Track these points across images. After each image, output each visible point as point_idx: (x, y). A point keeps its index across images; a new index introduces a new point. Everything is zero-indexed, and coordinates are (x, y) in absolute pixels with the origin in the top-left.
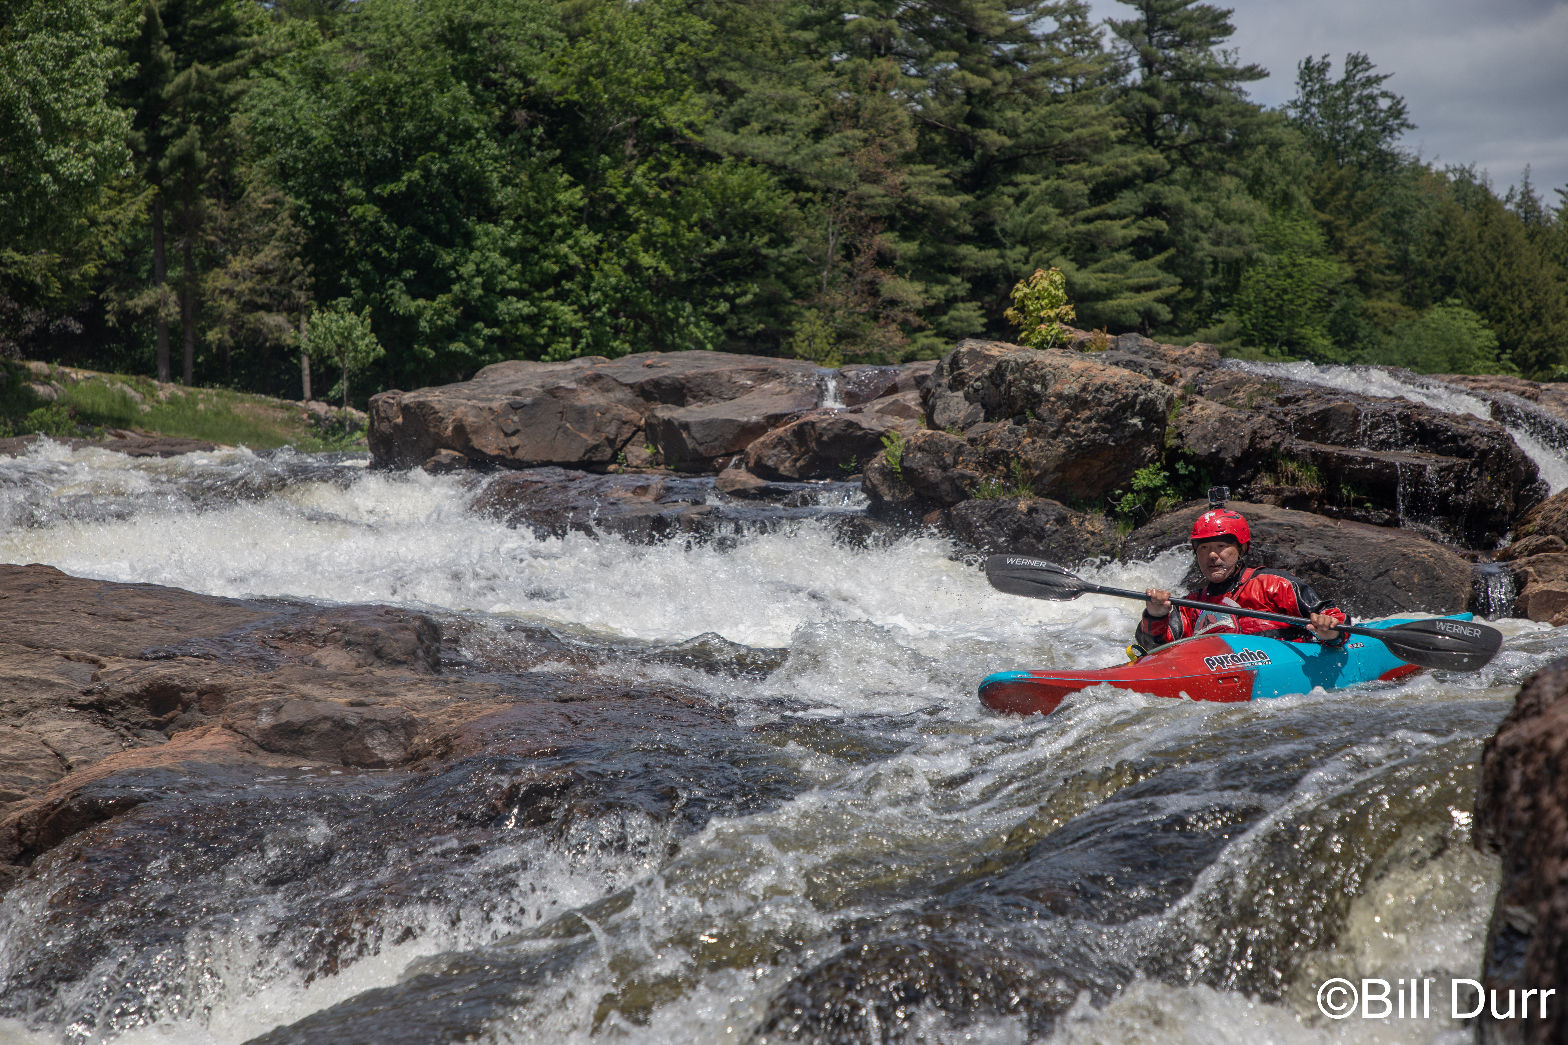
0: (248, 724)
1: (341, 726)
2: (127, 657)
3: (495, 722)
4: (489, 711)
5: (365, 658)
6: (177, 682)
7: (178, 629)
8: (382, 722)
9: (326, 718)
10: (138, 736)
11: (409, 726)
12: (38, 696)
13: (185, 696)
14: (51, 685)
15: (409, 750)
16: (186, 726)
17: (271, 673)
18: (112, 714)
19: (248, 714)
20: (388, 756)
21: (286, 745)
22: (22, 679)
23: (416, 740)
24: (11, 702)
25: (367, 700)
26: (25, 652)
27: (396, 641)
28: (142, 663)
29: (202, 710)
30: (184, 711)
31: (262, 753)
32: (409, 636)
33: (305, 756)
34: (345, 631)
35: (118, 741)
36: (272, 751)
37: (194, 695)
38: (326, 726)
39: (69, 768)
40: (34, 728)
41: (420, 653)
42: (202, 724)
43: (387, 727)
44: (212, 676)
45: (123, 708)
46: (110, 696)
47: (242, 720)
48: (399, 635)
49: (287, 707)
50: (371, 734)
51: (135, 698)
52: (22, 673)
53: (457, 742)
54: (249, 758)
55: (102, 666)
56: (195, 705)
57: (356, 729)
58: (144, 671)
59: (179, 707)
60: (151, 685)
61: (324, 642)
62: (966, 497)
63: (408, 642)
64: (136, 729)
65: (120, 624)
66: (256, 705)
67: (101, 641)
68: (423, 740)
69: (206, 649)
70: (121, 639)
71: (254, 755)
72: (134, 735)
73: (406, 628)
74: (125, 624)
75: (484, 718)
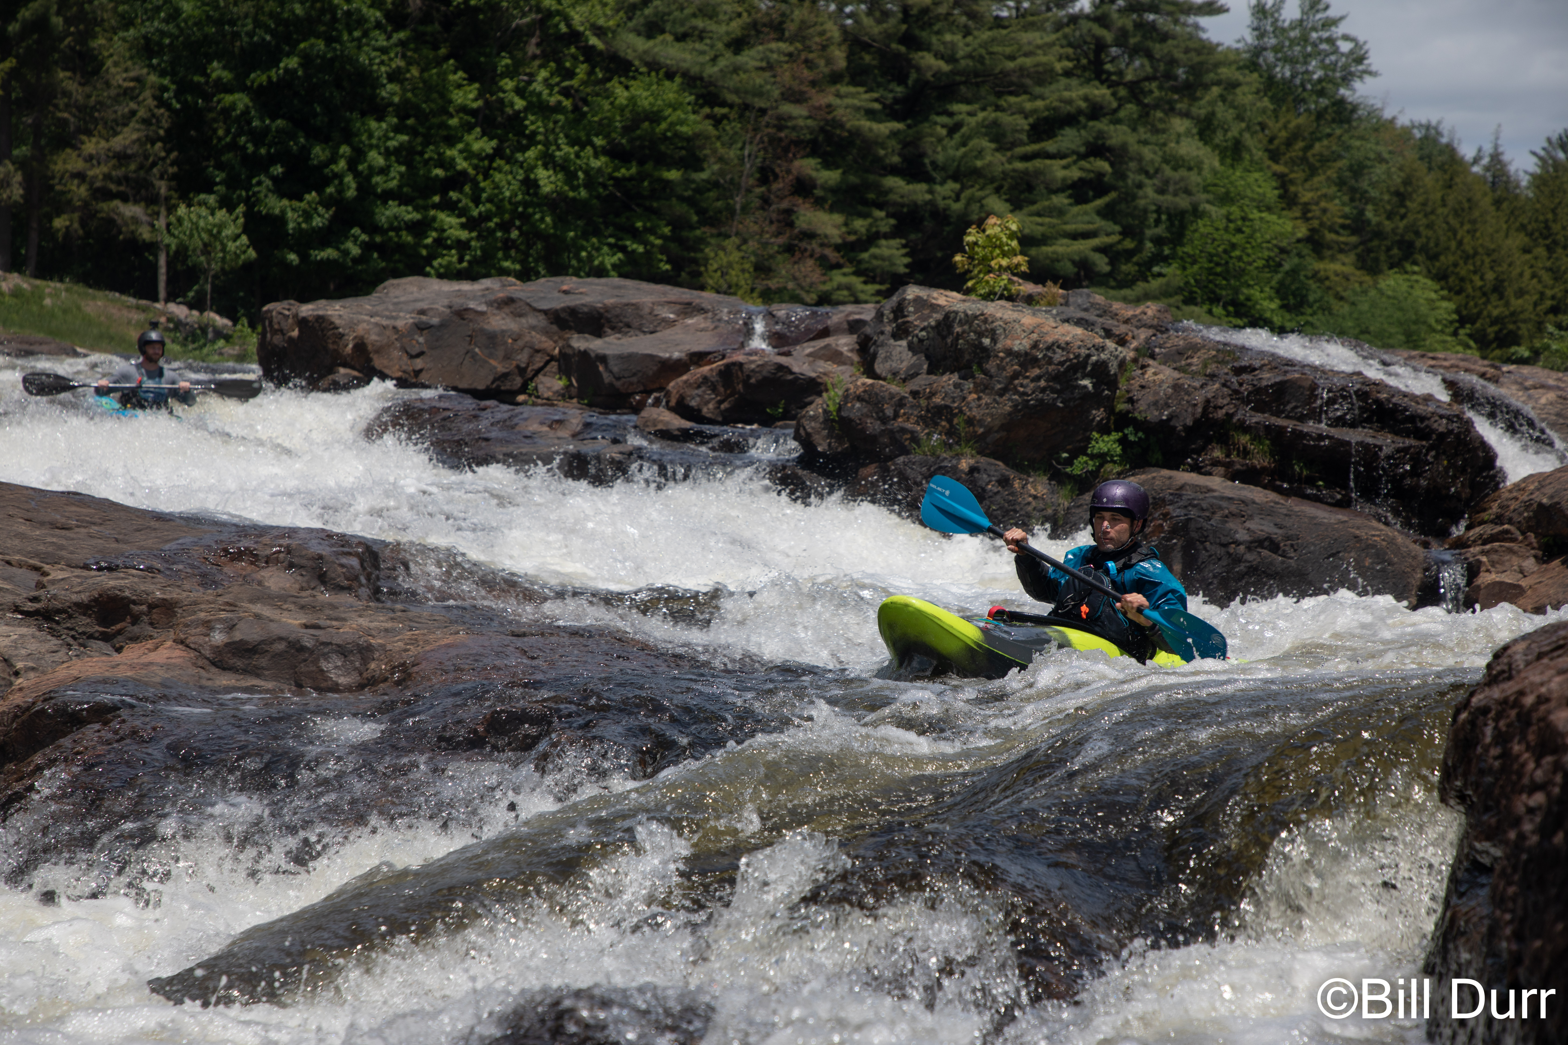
0: (201, 640)
1: (296, 647)
2: (69, 566)
3: (453, 652)
4: (446, 641)
5: (308, 582)
6: (127, 593)
7: (117, 541)
8: (338, 646)
9: (281, 639)
10: (85, 646)
11: (365, 652)
13: (136, 608)
15: (365, 675)
16: (135, 639)
17: (220, 591)
18: (58, 623)
19: (200, 630)
20: (342, 680)
21: (239, 663)
23: (373, 665)
25: (321, 623)
27: (342, 566)
28: (85, 573)
29: (151, 624)
30: (133, 623)
31: (214, 669)
32: (354, 562)
33: (258, 676)
34: (289, 552)
35: (64, 650)
36: (224, 669)
37: (144, 608)
38: (281, 647)
39: (17, 674)
41: (363, 580)
42: (151, 637)
43: (343, 651)
44: (163, 590)
45: (70, 617)
46: (57, 604)
47: (195, 636)
48: (344, 561)
49: (241, 625)
50: (326, 657)
51: (83, 608)
53: (415, 669)
54: (203, 673)
55: (45, 574)
56: (145, 618)
57: (311, 651)
58: (90, 581)
59: (128, 618)
60: (100, 595)
61: (267, 562)
62: (906, 452)
63: (352, 567)
64: (83, 639)
65: (57, 531)
66: (209, 621)
67: (42, 548)
68: (379, 666)
69: (148, 563)
70: (61, 548)
71: (208, 671)
72: (81, 645)
73: (349, 554)
74: (63, 532)
75: (440, 647)
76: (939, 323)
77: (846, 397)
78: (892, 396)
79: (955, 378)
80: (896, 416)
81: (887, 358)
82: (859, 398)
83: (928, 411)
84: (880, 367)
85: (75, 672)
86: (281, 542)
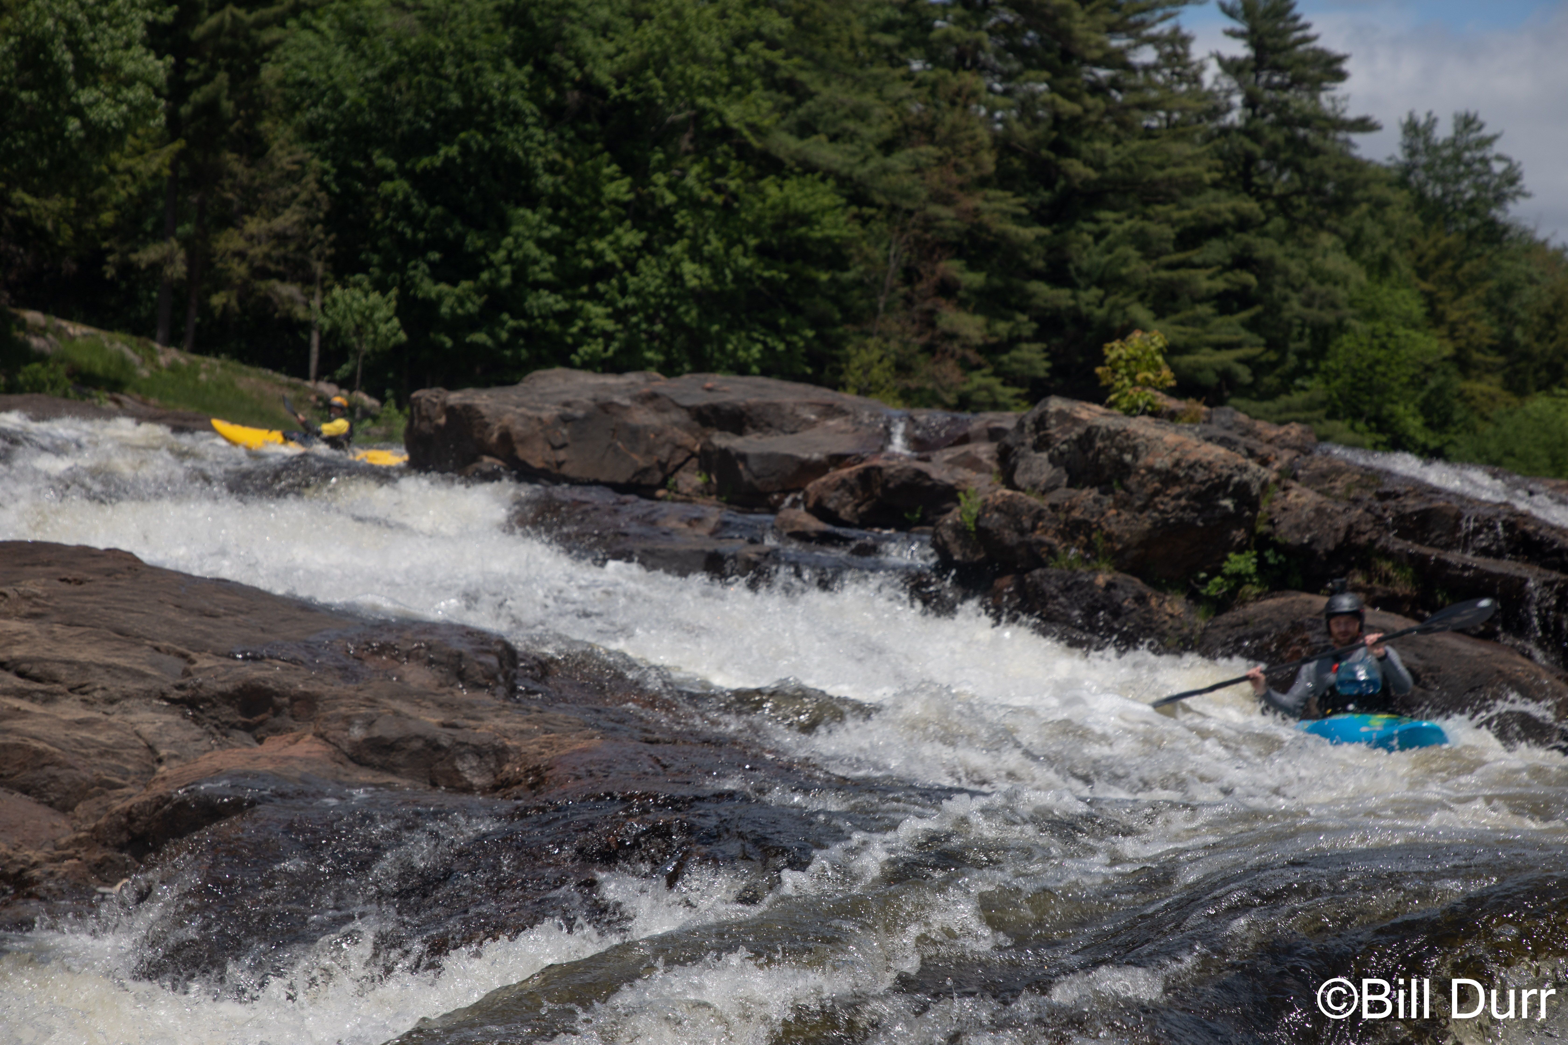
0: (340, 734)
1: (433, 746)
2: (216, 654)
3: (587, 758)
4: (580, 746)
5: (446, 679)
6: (270, 685)
7: (263, 630)
8: (475, 746)
9: (418, 737)
10: (227, 736)
11: (501, 753)
12: (131, 686)
13: (278, 700)
14: (143, 676)
15: (499, 777)
16: (276, 731)
17: (361, 685)
18: (202, 711)
19: (340, 724)
20: (477, 781)
21: (376, 759)
22: (116, 667)
23: (507, 767)
24: (104, 689)
25: (459, 722)
26: (115, 639)
27: (481, 664)
28: (231, 662)
29: (293, 716)
30: (275, 715)
31: (351, 765)
32: (493, 660)
33: (394, 773)
34: (429, 648)
35: (207, 739)
36: (361, 765)
37: (286, 700)
38: (418, 745)
39: (160, 761)
40: (127, 717)
41: (501, 678)
42: (292, 730)
43: (479, 752)
44: (305, 682)
45: (214, 706)
46: (202, 693)
47: (334, 730)
48: (482, 658)
49: (380, 722)
50: (462, 756)
51: (227, 698)
52: (116, 661)
53: (549, 773)
54: (341, 768)
55: (192, 662)
56: (287, 710)
57: (447, 750)
58: (235, 671)
59: (271, 710)
60: (245, 686)
61: (408, 657)
62: (1043, 564)
63: (491, 666)
64: (225, 728)
65: (206, 619)
66: (349, 717)
67: (190, 635)
68: (513, 768)
69: (293, 654)
70: (208, 635)
71: (345, 766)
72: (223, 734)
73: (488, 652)
74: (211, 620)
75: (574, 752)
76: (1080, 438)
77: (985, 507)
78: (1031, 508)
79: (1095, 493)
80: (1034, 528)
81: (1028, 470)
82: (997, 509)
83: (1066, 524)
84: (1019, 478)
85: (216, 764)
86: (422, 637)
